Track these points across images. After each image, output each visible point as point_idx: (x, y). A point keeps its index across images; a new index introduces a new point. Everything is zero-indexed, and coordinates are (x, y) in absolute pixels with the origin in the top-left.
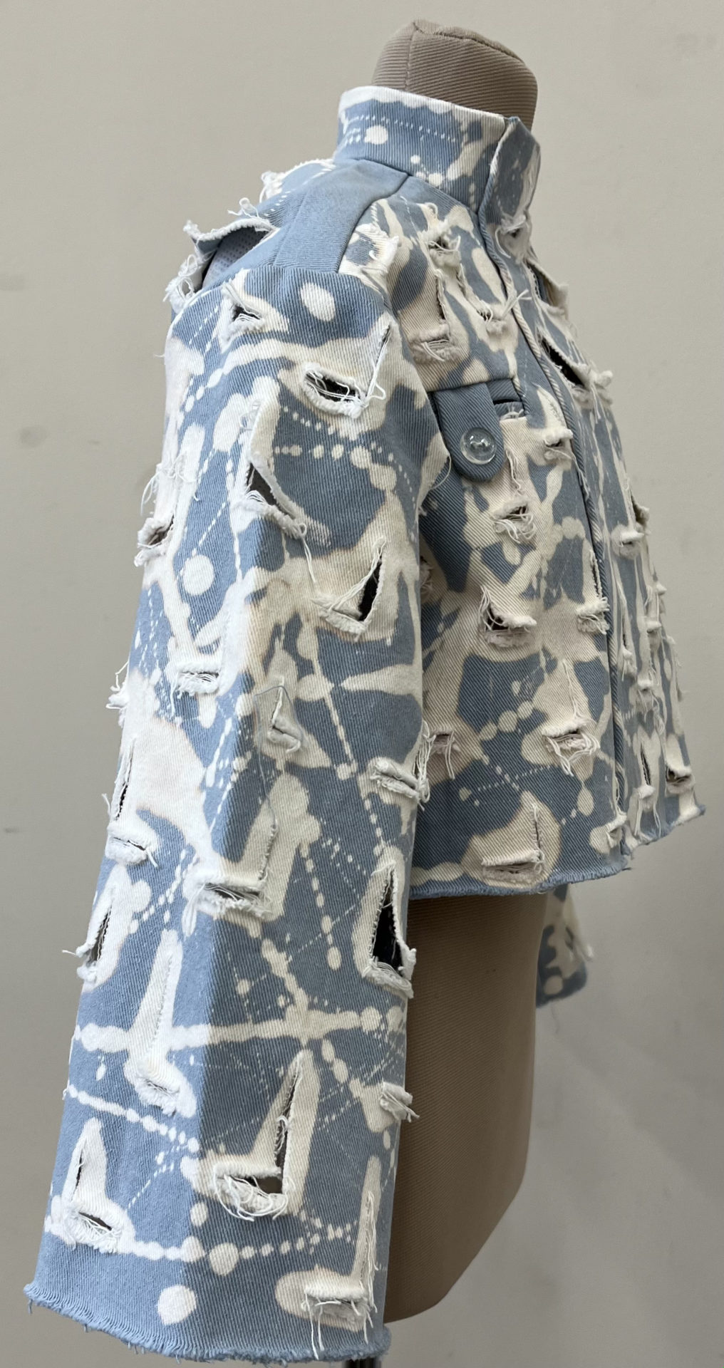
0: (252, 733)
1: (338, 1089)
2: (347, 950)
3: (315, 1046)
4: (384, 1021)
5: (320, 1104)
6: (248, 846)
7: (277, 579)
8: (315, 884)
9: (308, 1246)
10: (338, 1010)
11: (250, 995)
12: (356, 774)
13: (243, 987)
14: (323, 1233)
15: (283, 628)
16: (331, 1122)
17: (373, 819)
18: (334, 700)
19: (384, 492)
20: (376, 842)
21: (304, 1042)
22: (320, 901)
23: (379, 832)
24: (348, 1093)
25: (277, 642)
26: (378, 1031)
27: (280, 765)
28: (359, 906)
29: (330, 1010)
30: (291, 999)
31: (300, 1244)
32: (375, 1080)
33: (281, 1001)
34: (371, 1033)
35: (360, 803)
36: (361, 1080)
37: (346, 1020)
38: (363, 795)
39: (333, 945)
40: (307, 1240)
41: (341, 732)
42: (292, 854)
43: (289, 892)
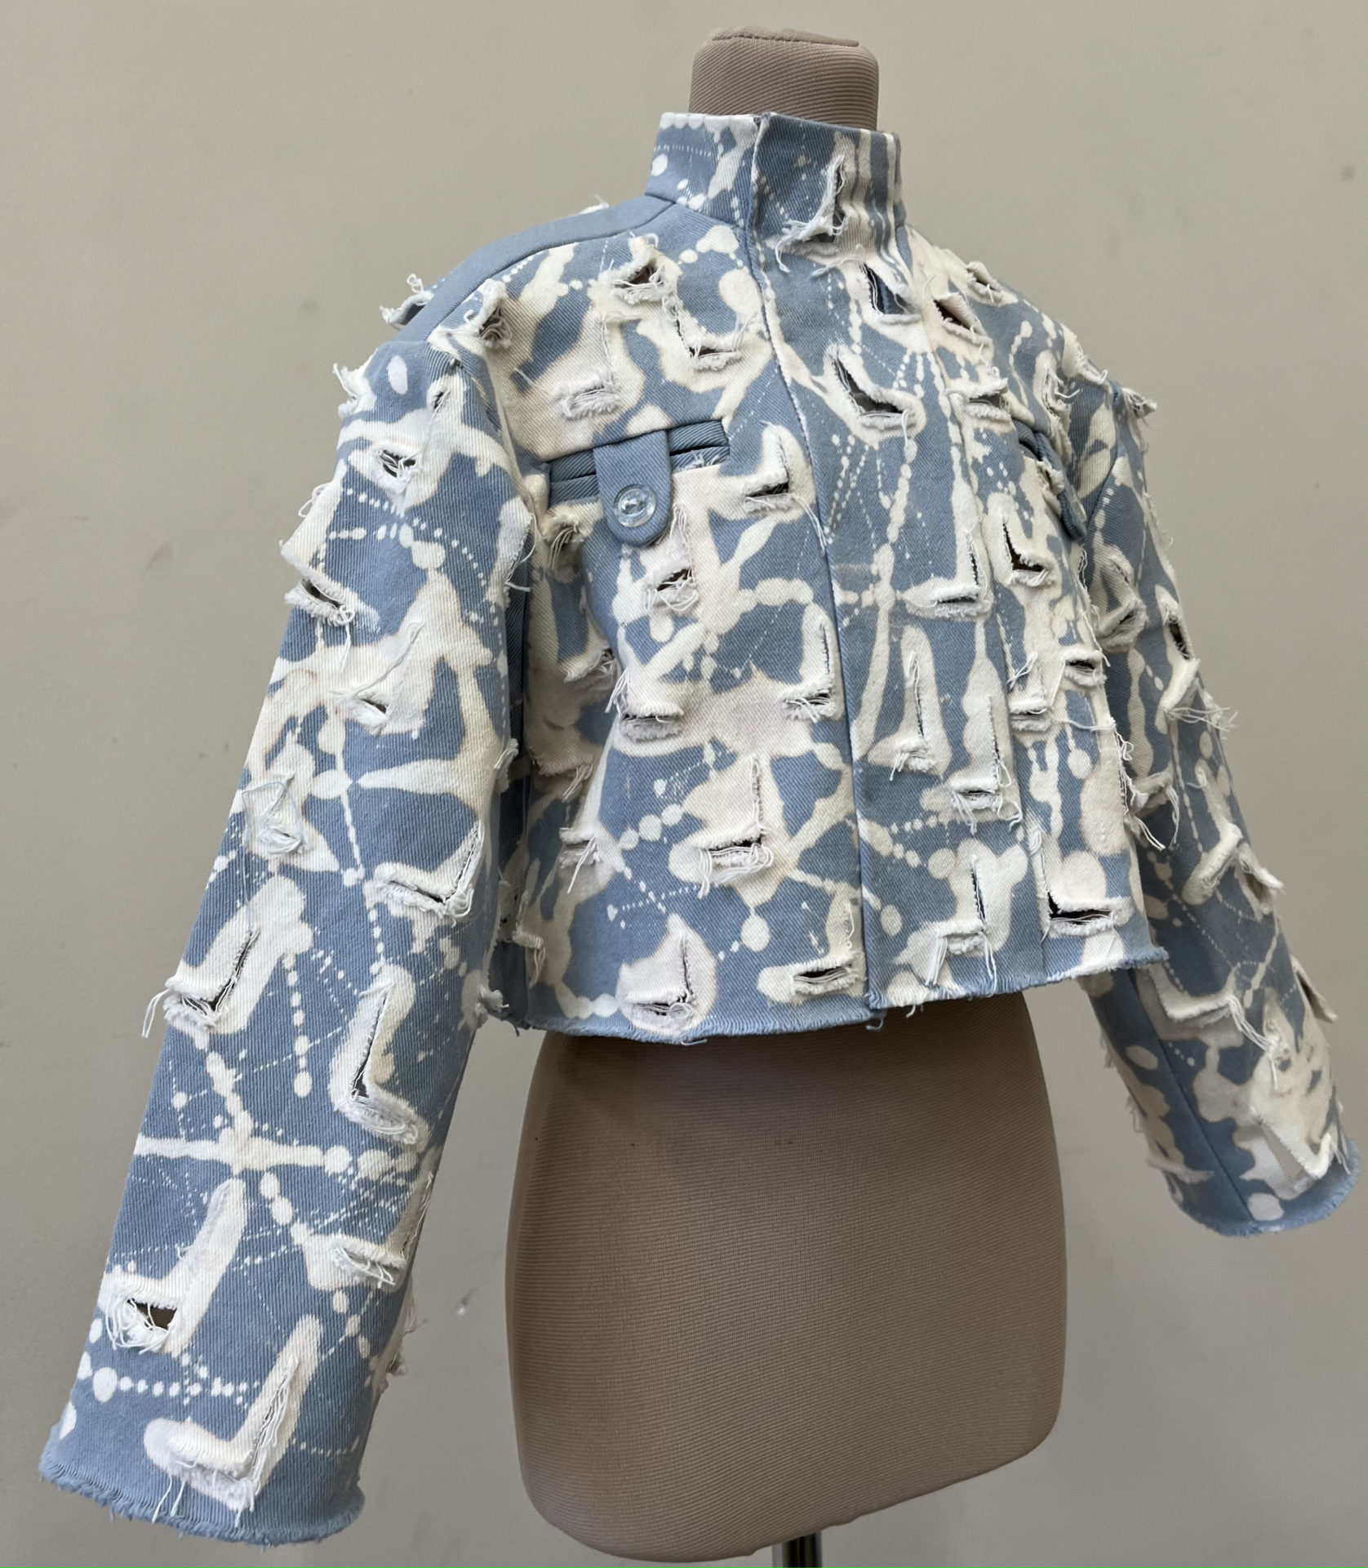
0: (241, 831)
1: (274, 1231)
2: (321, 1078)
3: (252, 1179)
4: (354, 1164)
5: (242, 1242)
6: (212, 951)
7: (300, 670)
8: (296, 999)
9: (183, 1394)
10: (296, 1142)
11: (186, 1110)
12: (363, 881)
13: (180, 1100)
14: (207, 1384)
15: (300, 721)
16: (253, 1265)
17: (377, 932)
18: (350, 798)
19: (425, 571)
20: (376, 958)
21: (236, 1171)
22: (299, 1018)
23: (380, 948)
24: (287, 1238)
25: (289, 735)
26: (344, 1174)
27: (273, 867)
28: (346, 1030)
29: (284, 1140)
30: (230, 1121)
31: (174, 1390)
32: (328, 1230)
33: (218, 1121)
34: (335, 1176)
35: (364, 912)
36: (309, 1227)
37: (306, 1156)
38: (369, 904)
39: (305, 1069)
40: (183, 1387)
41: (352, 834)
42: (273, 964)
43: (259, 1005)
